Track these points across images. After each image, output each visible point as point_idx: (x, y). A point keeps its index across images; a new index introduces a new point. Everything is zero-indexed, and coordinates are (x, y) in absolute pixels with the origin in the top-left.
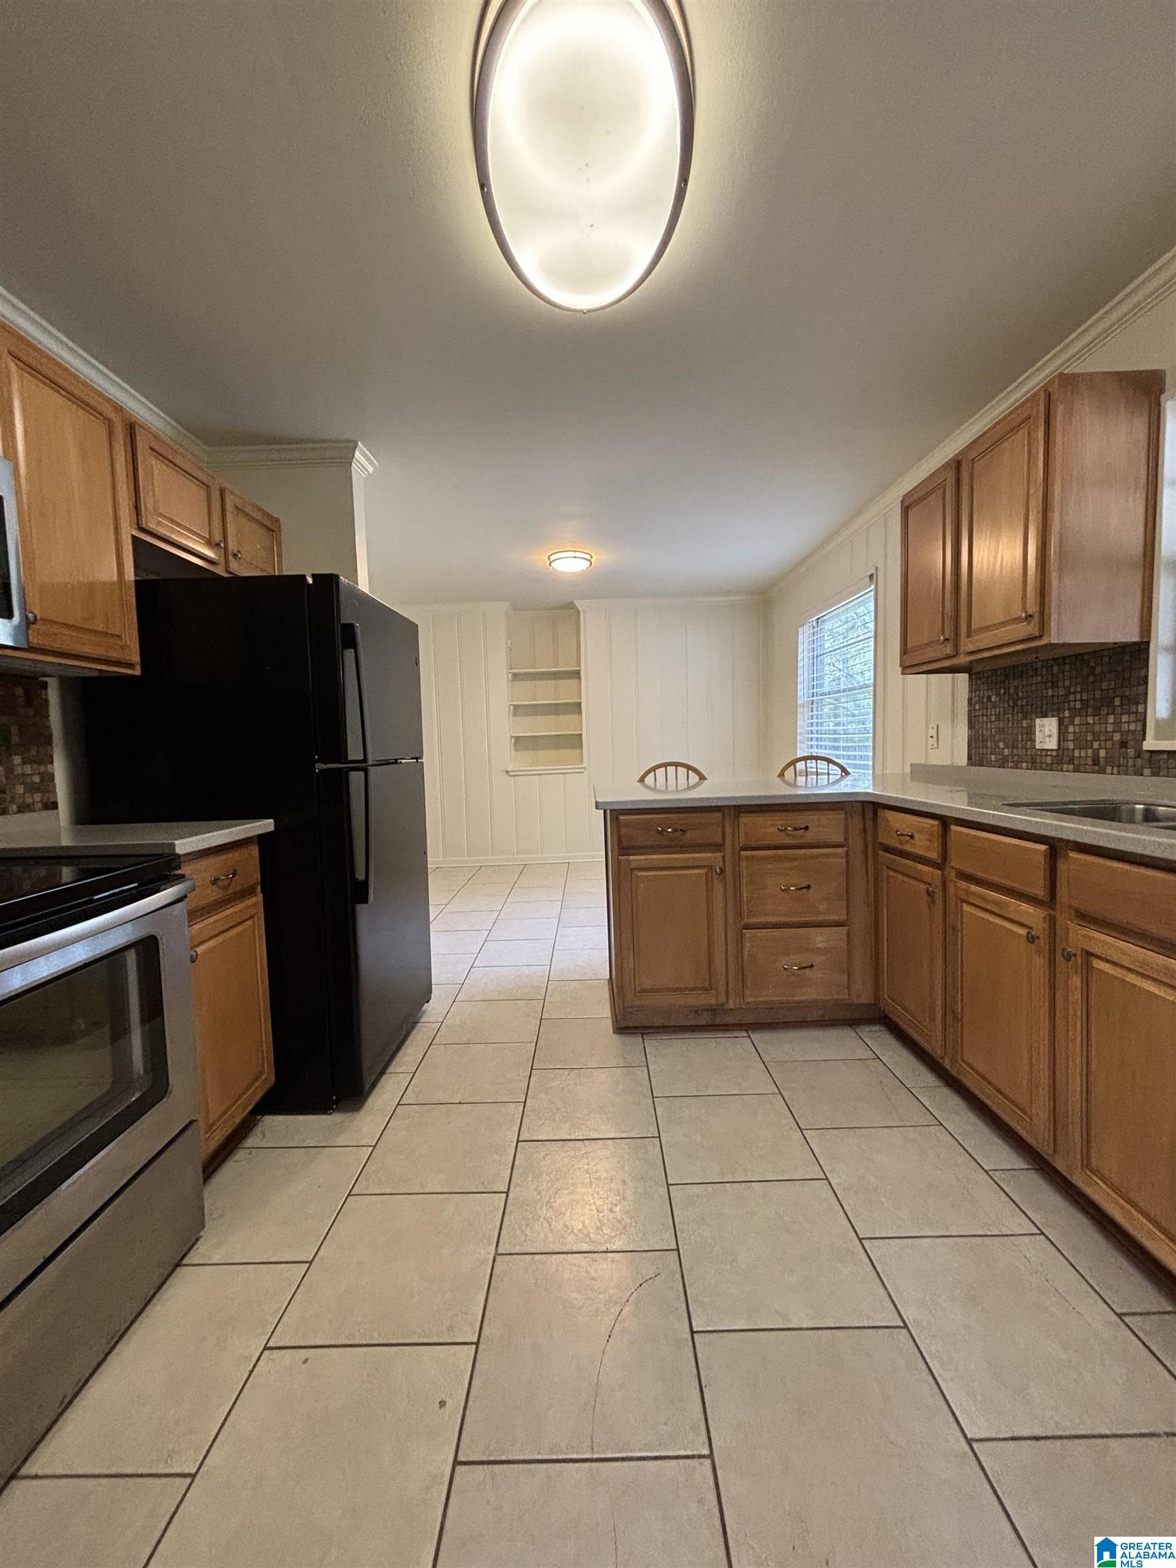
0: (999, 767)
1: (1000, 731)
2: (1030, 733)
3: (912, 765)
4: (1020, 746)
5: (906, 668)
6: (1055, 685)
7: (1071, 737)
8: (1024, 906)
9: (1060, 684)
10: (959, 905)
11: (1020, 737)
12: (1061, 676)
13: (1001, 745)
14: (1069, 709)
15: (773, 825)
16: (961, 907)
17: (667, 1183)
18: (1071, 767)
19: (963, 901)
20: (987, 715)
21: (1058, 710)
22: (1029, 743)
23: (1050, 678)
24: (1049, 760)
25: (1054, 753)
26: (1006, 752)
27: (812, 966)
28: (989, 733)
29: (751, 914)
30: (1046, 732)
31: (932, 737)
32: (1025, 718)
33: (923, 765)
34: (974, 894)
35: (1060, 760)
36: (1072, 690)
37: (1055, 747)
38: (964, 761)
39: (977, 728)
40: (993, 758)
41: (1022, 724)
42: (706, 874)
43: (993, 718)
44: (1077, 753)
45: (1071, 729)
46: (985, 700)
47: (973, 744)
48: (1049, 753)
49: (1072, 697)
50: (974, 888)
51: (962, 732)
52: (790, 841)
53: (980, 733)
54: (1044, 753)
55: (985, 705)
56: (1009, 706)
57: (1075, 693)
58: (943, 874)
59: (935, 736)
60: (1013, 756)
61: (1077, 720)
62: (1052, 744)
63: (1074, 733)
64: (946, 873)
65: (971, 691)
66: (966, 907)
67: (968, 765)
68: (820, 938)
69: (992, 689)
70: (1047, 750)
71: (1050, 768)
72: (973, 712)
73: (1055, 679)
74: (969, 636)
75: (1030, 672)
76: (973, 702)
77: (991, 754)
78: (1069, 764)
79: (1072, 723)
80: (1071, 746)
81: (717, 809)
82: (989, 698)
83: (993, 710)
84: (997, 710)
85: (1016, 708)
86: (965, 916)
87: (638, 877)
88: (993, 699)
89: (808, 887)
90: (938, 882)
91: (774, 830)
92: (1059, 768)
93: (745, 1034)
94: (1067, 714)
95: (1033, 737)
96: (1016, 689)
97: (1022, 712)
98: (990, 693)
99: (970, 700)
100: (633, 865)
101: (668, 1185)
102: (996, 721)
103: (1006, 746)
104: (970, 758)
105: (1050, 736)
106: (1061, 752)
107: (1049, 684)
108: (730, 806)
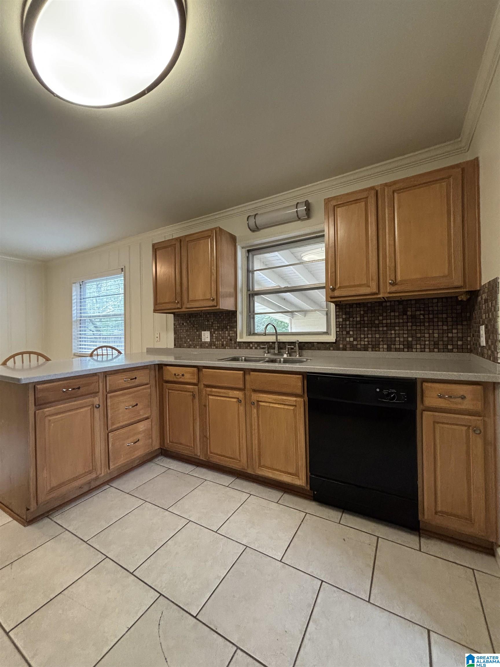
0: (188, 348)
1: (188, 336)
2: (200, 336)
3: (147, 348)
4: (196, 341)
5: (155, 311)
6: (208, 321)
7: (214, 338)
8: (235, 392)
9: (210, 321)
10: (207, 397)
11: (196, 338)
12: (210, 318)
13: (189, 340)
14: (213, 329)
15: (121, 379)
16: (208, 397)
17: (130, 573)
18: (215, 347)
19: (209, 395)
20: (182, 330)
21: (209, 329)
22: (199, 339)
23: (206, 318)
24: (207, 345)
25: (209, 343)
26: (190, 343)
27: (139, 440)
28: (183, 336)
29: (113, 424)
30: (206, 336)
31: (157, 337)
32: (197, 331)
33: (153, 348)
34: (215, 392)
35: (211, 345)
36: (214, 322)
37: (209, 341)
38: (172, 346)
39: (178, 334)
40: (185, 345)
41: (196, 333)
42: (91, 409)
43: (185, 331)
44: (216, 343)
45: (214, 335)
46: (181, 324)
47: (176, 340)
48: (207, 343)
49: (214, 325)
50: (213, 390)
51: (171, 336)
52: (129, 385)
53: (180, 336)
54: (205, 343)
55: (181, 326)
56: (191, 327)
57: (215, 324)
58: (198, 387)
59: (159, 337)
60: (193, 344)
61: (216, 333)
62: (208, 340)
63: (215, 336)
64: (199, 386)
65: (174, 321)
66: (210, 397)
67: (174, 348)
68: (142, 426)
69: (184, 321)
70: (206, 342)
71: (207, 348)
72: (176, 329)
73: (208, 319)
74: (188, 302)
75: (199, 316)
76: (176, 324)
77: (184, 344)
78: (214, 346)
79: (215, 333)
80: (214, 340)
81: (95, 374)
82: (183, 324)
83: (185, 328)
84: (186, 328)
85: (194, 328)
86: (210, 401)
87: (50, 421)
88: (185, 324)
89: (137, 405)
90: (197, 390)
91: (122, 381)
92: (211, 347)
93: (108, 486)
94: (213, 330)
95: (201, 337)
96: (194, 321)
97: (196, 329)
98: (183, 322)
99: (174, 324)
100: (47, 413)
101: (132, 573)
102: (186, 332)
103: (190, 341)
104: (175, 345)
105: (207, 337)
106: (211, 342)
107: (206, 321)
108: (101, 372)
